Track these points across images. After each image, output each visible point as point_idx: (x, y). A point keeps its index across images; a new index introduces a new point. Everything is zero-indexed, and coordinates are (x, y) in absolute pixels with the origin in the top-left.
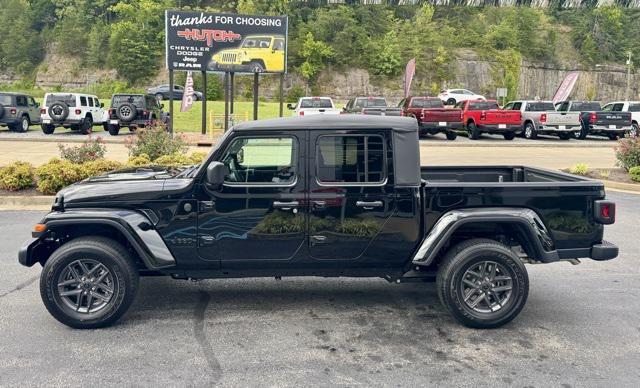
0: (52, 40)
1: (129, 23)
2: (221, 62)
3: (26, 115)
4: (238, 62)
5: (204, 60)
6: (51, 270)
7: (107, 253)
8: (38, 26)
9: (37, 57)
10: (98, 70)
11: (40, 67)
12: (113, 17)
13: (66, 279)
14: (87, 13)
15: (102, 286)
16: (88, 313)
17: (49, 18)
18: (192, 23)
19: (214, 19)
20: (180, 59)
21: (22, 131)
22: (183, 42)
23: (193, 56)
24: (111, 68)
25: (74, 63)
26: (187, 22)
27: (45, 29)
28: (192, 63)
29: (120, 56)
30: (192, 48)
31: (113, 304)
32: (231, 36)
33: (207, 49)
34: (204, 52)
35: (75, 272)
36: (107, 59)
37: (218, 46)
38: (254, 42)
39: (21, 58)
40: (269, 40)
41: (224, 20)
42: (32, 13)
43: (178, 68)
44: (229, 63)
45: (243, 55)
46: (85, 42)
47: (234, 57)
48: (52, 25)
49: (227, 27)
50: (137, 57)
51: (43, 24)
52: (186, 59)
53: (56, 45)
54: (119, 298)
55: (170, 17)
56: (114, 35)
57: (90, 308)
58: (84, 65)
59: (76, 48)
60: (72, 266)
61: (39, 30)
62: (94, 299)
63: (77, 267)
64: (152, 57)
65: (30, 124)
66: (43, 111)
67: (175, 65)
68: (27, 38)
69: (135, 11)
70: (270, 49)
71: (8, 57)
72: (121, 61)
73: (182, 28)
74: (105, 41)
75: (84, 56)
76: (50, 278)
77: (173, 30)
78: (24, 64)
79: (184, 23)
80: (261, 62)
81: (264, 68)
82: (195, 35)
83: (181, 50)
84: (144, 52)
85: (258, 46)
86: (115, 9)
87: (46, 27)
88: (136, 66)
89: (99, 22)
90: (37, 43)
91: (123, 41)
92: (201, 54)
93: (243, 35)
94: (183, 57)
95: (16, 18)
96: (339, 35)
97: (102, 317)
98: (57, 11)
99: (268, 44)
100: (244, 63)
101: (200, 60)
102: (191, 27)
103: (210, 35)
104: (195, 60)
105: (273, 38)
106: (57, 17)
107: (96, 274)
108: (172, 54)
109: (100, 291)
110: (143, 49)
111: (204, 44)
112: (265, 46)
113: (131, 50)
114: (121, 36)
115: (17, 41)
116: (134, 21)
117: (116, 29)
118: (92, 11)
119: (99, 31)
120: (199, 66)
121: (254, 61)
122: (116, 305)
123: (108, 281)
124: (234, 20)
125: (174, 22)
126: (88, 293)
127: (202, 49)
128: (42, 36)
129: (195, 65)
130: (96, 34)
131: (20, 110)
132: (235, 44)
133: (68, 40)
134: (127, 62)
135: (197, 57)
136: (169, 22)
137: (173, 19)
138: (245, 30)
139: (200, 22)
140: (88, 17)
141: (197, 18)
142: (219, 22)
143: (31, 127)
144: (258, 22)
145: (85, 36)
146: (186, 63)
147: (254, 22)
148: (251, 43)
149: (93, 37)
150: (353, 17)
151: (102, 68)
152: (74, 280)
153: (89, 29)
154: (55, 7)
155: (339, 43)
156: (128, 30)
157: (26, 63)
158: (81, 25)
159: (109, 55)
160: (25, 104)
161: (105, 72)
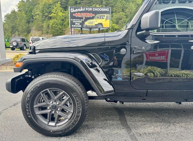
0: (33, 26)
1: (55, 20)
2: (88, 25)
3: (25, 45)
4: (94, 24)
5: (82, 24)
6: (29, 96)
7: (68, 83)
8: (28, 22)
9: (29, 32)
10: (46, 35)
11: (30, 34)
12: (50, 18)
13: (39, 102)
14: (43, 17)
15: (65, 107)
16: (55, 126)
17: (31, 19)
18: (78, 11)
19: (85, 9)
20: (74, 24)
21: (24, 50)
22: (75, 18)
23: (78, 23)
24: (50, 34)
25: (39, 33)
26: (76, 10)
27: (31, 23)
28: (78, 25)
29: (53, 30)
30: (78, 20)
31: (73, 121)
32: (91, 15)
33: (83, 20)
34: (82, 21)
35: (46, 97)
36: (49, 32)
37: (87, 19)
38: (99, 17)
39: (24, 32)
40: (104, 16)
41: (89, 9)
42: (27, 18)
43: (73, 27)
44: (91, 25)
45: (95, 22)
46: (42, 27)
47: (92, 23)
48: (32, 22)
49: (90, 12)
50: (58, 31)
51: (30, 21)
52: (76, 24)
53: (34, 28)
54: (78, 117)
55: (70, 9)
56: (51, 24)
57: (57, 123)
58: (42, 33)
59: (40, 28)
60: (43, 93)
61: (29, 23)
62: (59, 116)
63: (47, 94)
64: (62, 30)
65: (26, 48)
66: (30, 43)
67: (73, 26)
68: (25, 26)
69: (57, 16)
70: (104, 20)
71: (20, 32)
72: (53, 32)
73: (75, 13)
74: (48, 26)
75: (42, 31)
76: (28, 102)
77: (71, 14)
78: (25, 34)
79: (75, 11)
80: (101, 24)
81: (103, 26)
82: (79, 15)
83: (74, 21)
84: (60, 29)
85: (100, 18)
86: (51, 15)
87: (31, 22)
88: (58, 33)
89: (46, 20)
90: (28, 27)
91: (54, 26)
92: (81, 22)
93: (95, 15)
94: (75, 23)
95: (22, 20)
96: (120, 22)
97: (65, 130)
98: (34, 17)
99: (104, 17)
100: (96, 25)
101: (81, 24)
102: (77, 12)
103: (84, 15)
104: (79, 24)
105: (106, 15)
106: (34, 19)
107: (61, 99)
108: (71, 22)
109: (63, 110)
110: (60, 28)
111: (82, 18)
112: (103, 18)
113: (56, 28)
114: (53, 24)
115: (23, 27)
116: (57, 19)
117: (51, 22)
118: (44, 17)
119: (46, 23)
120: (81, 26)
121: (99, 24)
122: (75, 121)
123: (68, 104)
124: (92, 9)
125: (72, 10)
126: (55, 112)
127: (81, 20)
128: (30, 25)
129: (79, 26)
130: (45, 24)
131: (23, 43)
132: (93, 18)
133: (37, 26)
134: (55, 32)
135: (80, 23)
136: (70, 11)
137: (71, 10)
138: (96, 13)
139: (81, 10)
140: (43, 18)
141: (80, 9)
142: (87, 10)
143: (27, 49)
144: (100, 9)
145: (42, 25)
146: (76, 25)
147: (99, 10)
148: (98, 18)
149: (45, 25)
150: (125, 16)
151: (47, 34)
152: (44, 103)
153: (43, 22)
154: (33, 16)
155: (120, 24)
156: (55, 22)
157: (26, 33)
158: (41, 21)
159: (50, 30)
160: (24, 41)
161: (49, 35)
